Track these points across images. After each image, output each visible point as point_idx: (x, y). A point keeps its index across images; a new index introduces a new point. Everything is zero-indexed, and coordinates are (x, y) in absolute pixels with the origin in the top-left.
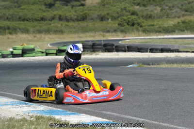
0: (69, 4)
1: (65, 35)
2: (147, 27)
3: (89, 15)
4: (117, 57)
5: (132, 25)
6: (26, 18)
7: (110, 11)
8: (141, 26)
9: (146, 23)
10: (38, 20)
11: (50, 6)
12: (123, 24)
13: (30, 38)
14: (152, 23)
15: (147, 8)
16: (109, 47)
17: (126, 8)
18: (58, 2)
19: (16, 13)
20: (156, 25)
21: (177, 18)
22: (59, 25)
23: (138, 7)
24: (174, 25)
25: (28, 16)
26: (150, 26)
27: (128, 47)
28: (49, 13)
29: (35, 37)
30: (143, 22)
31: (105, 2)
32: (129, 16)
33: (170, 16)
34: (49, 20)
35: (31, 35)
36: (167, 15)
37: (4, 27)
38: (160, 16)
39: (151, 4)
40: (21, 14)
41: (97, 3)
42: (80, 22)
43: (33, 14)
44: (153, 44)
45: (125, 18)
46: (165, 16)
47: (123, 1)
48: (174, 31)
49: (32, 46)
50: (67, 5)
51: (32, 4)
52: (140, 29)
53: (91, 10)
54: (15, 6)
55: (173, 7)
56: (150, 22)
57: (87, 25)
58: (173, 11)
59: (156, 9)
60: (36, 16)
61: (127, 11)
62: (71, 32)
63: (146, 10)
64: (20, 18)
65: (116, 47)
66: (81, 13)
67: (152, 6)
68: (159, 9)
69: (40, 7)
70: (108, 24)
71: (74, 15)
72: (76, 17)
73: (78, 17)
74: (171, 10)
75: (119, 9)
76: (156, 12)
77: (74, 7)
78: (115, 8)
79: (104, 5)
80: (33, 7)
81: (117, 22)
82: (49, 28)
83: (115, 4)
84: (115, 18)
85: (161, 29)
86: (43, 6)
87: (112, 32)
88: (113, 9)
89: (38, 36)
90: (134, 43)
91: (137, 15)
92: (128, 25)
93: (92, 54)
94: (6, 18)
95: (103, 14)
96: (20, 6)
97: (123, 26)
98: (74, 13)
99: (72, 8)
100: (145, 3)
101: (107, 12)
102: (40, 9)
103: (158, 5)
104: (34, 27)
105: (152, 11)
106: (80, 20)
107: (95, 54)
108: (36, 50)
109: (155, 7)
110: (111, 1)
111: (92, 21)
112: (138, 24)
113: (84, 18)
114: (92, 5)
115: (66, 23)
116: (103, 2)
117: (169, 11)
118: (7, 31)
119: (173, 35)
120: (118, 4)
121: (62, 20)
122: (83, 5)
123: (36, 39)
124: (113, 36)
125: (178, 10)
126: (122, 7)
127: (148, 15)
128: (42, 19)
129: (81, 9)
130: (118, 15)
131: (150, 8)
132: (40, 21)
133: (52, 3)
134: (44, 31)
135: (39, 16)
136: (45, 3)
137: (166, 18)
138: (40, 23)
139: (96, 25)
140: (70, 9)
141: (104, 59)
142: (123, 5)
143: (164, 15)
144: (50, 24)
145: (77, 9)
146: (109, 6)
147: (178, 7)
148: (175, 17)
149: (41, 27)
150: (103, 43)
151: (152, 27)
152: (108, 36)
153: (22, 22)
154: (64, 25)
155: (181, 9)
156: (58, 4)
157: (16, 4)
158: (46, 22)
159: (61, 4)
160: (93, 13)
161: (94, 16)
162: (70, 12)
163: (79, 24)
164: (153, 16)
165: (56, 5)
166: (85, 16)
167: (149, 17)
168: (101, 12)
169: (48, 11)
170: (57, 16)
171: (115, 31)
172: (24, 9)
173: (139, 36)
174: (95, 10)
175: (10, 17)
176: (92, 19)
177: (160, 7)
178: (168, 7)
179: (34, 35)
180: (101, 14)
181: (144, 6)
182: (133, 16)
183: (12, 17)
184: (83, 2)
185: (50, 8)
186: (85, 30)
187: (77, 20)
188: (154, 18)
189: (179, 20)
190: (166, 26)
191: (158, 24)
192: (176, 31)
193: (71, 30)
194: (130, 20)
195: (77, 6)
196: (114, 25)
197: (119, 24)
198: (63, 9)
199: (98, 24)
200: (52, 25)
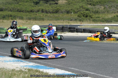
0: (48, 3)
1: (45, 21)
2: (95, 18)
3: (60, 9)
4: (77, 35)
5: (86, 17)
6: (22, 10)
7: (73, 8)
8: (91, 18)
9: (95, 16)
10: (29, 12)
11: (37, 3)
12: (81, 16)
13: (24, 22)
14: (98, 16)
15: (95, 7)
16: (72, 29)
17: (83, 6)
18: (42, 1)
19: (16, 7)
20: (101, 17)
21: (113, 13)
22: (42, 15)
23: (90, 6)
24: (112, 18)
25: (23, 9)
26: (97, 17)
27: (84, 30)
28: (35, 8)
29: (27, 22)
30: (93, 15)
31: (70, 2)
32: (84, 11)
33: (109, 12)
34: (36, 12)
35: (25, 21)
36: (108, 12)
37: (8, 15)
38: (103, 12)
39: (98, 4)
40: (18, 8)
41: (65, 3)
42: (54, 14)
43: (26, 8)
44: (98, 28)
45: (82, 12)
46: (107, 12)
47: (81, 2)
48: (112, 22)
49: (25, 27)
50: (47, 3)
51: (26, 2)
52: (91, 19)
53: (61, 7)
54: (15, 3)
55: (111, 6)
56: (97, 15)
57: (59, 16)
58: (111, 9)
59: (100, 8)
60: (28, 9)
61: (83, 8)
62: (49, 19)
63: (95, 8)
64: (18, 10)
65: (76, 29)
66: (55, 8)
67: (99, 5)
68: (103, 7)
69: (30, 4)
70: (72, 15)
71: (51, 10)
72: (52, 11)
73: (53, 10)
74: (110, 8)
75: (79, 7)
76: (101, 9)
77: (51, 5)
78: (76, 6)
79: (69, 4)
80: (26, 4)
81: (77, 15)
82: (35, 17)
83: (76, 4)
84: (76, 12)
85: (104, 20)
86: (32, 3)
87: (74, 20)
88: (75, 6)
89: (29, 21)
90: (87, 28)
91: (89, 11)
92: (84, 16)
93: (61, 33)
94: (9, 10)
95: (68, 9)
96: (18, 3)
97: (81, 17)
98: (51, 8)
99: (50, 5)
100: (94, 3)
101: (71, 8)
102: (30, 5)
103: (102, 5)
104: (26, 16)
105: (99, 9)
106: (55, 13)
107: (63, 33)
108: (28, 29)
109: (101, 6)
110: (74, 2)
111: (62, 13)
112: (90, 16)
113: (57, 12)
114: (62, 4)
115: (46, 14)
116: (69, 2)
117: (109, 9)
118: (10, 18)
119: (111, 23)
120: (78, 4)
121: (43, 12)
122: (57, 4)
123: (27, 23)
124: (74, 23)
125: (115, 8)
126: (81, 6)
127: (96, 11)
128: (31, 11)
129: (55, 6)
130: (78, 10)
131: (97, 7)
132: (30, 12)
133: (38, 1)
134: (32, 18)
135: (30, 9)
136: (34, 2)
137: (107, 13)
138: (30, 14)
139: (64, 16)
140: (49, 6)
141: (69, 36)
142: (81, 4)
143: (105, 12)
144: (36, 15)
145: (53, 6)
146: (73, 5)
147: (114, 7)
148: (113, 12)
149: (30, 16)
150: (68, 27)
151: (98, 18)
152: (71, 23)
153: (19, 13)
154: (44, 15)
155: (116, 8)
156: (41, 2)
157: (16, 2)
158: (34, 13)
159: (43, 3)
160: (63, 9)
161: (63, 10)
162: (48, 7)
163: (54, 15)
164: (99, 11)
165: (40, 3)
166: (57, 10)
167: (97, 12)
168: (67, 8)
169: (35, 7)
170: (41, 10)
171: (76, 20)
172: (21, 5)
173: (90, 23)
174: (64, 7)
175: (12, 9)
176: (62, 12)
177: (104, 6)
178: (108, 7)
179: (26, 21)
180: (67, 10)
181: (94, 5)
182: (86, 11)
183: (13, 9)
184: (56, 2)
185: (36, 4)
186: (57, 19)
187: (53, 13)
188: (100, 13)
189: (115, 15)
190: (107, 18)
191: (102, 17)
192: (113, 21)
193: (49, 18)
194: (85, 13)
195: (53, 4)
196: (75, 16)
197: (78, 16)
198: (44, 6)
199: (66, 15)
200: (38, 15)
